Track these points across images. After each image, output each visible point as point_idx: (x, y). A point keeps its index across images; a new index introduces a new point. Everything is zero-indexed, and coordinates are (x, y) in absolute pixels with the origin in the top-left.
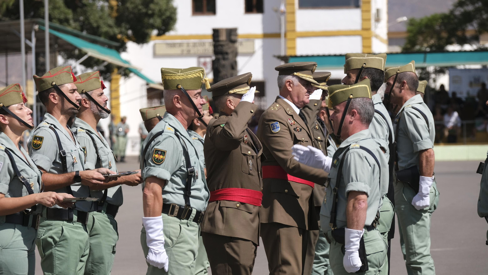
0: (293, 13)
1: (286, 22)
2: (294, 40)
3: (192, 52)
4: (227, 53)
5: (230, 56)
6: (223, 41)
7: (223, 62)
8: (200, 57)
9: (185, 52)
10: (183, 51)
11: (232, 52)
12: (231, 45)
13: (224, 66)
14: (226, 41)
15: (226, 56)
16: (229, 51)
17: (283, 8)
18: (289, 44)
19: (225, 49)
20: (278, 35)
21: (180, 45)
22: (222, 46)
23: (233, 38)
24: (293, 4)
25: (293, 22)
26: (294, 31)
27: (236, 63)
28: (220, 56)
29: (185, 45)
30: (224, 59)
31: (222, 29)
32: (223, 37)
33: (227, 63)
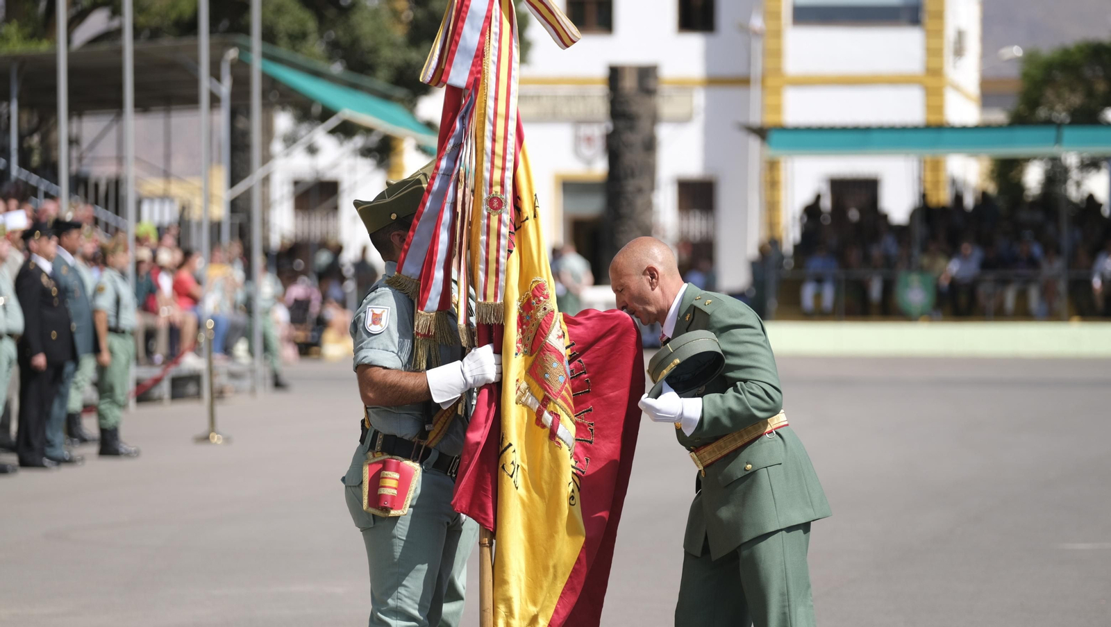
0: (778, 34)
1: (763, 53)
2: (778, 91)
3: (563, 112)
4: (635, 118)
5: (643, 124)
6: (628, 90)
7: (628, 137)
8: (579, 123)
9: (548, 113)
11: (648, 116)
12: (644, 99)
13: (629, 145)
14: (635, 90)
15: (634, 124)
16: (641, 113)
17: (757, 22)
18: (770, 99)
19: (632, 107)
20: (743, 81)
22: (627, 102)
23: (651, 84)
24: (780, 15)
25: (776, 54)
26: (778, 71)
27: (654, 138)
28: (622, 124)
29: (548, 100)
30: (630, 130)
31: (628, 67)
32: (629, 83)
33: (635, 138)
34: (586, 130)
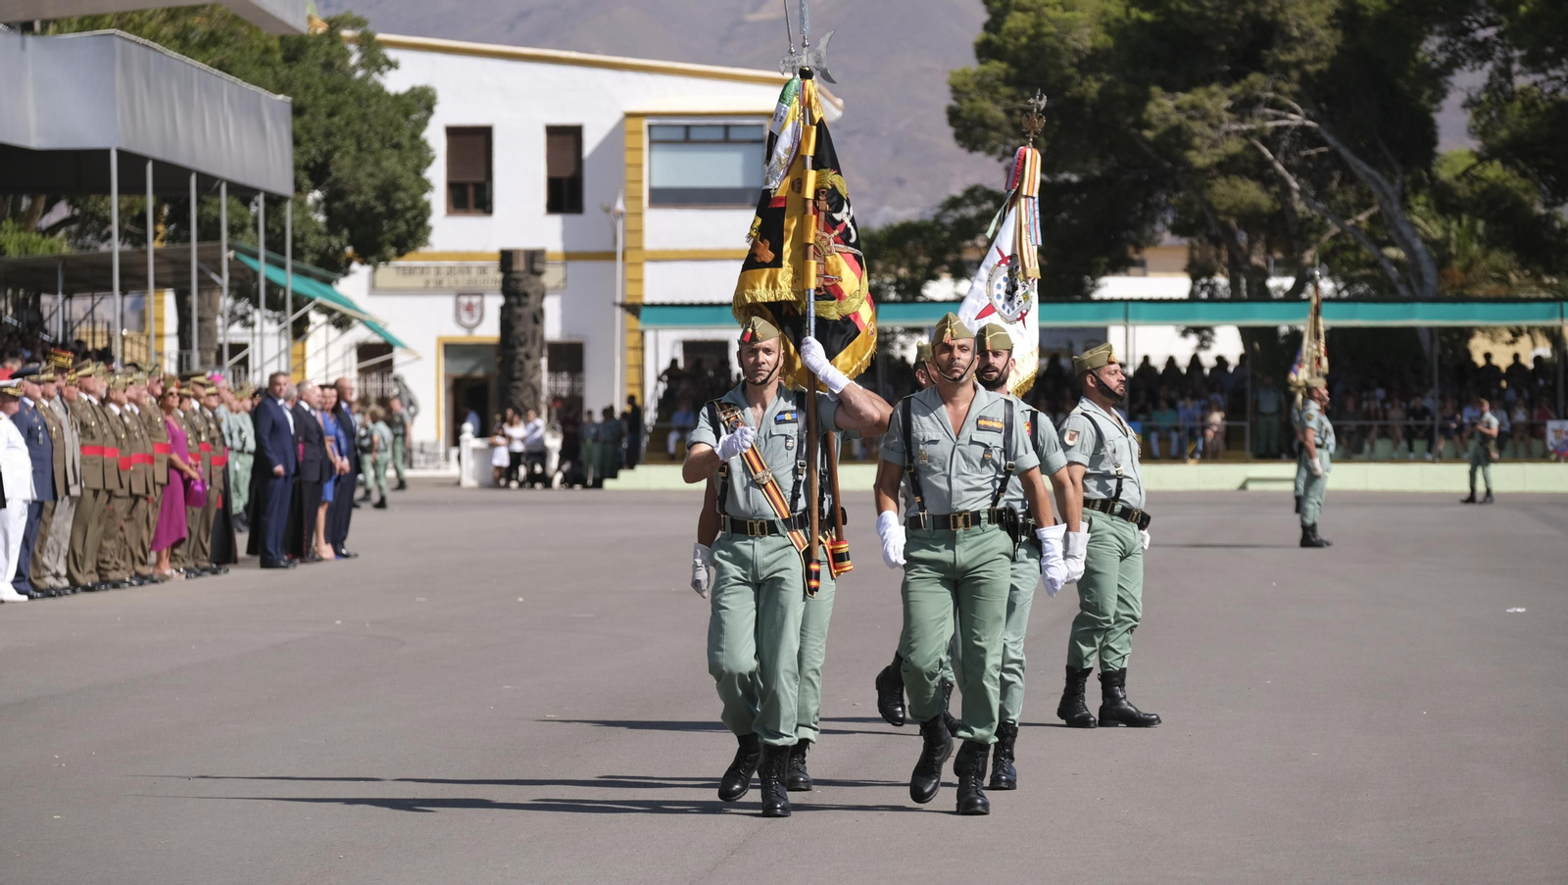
0: (639, 214)
1: (626, 231)
2: (640, 265)
3: (445, 284)
4: (526, 295)
5: (532, 300)
6: (517, 272)
7: (519, 310)
8: (459, 294)
9: (432, 285)
10: (427, 282)
11: (536, 292)
12: (533, 279)
13: (520, 317)
14: (525, 272)
15: (524, 300)
16: (530, 290)
17: (620, 206)
18: (632, 273)
19: (523, 286)
20: (610, 256)
21: (423, 270)
22: (518, 281)
23: (537, 266)
24: (640, 198)
25: (639, 231)
26: (640, 248)
27: (541, 311)
28: (514, 300)
29: (433, 271)
30: (520, 304)
31: (518, 251)
32: (520, 265)
33: (525, 312)
34: (465, 300)
